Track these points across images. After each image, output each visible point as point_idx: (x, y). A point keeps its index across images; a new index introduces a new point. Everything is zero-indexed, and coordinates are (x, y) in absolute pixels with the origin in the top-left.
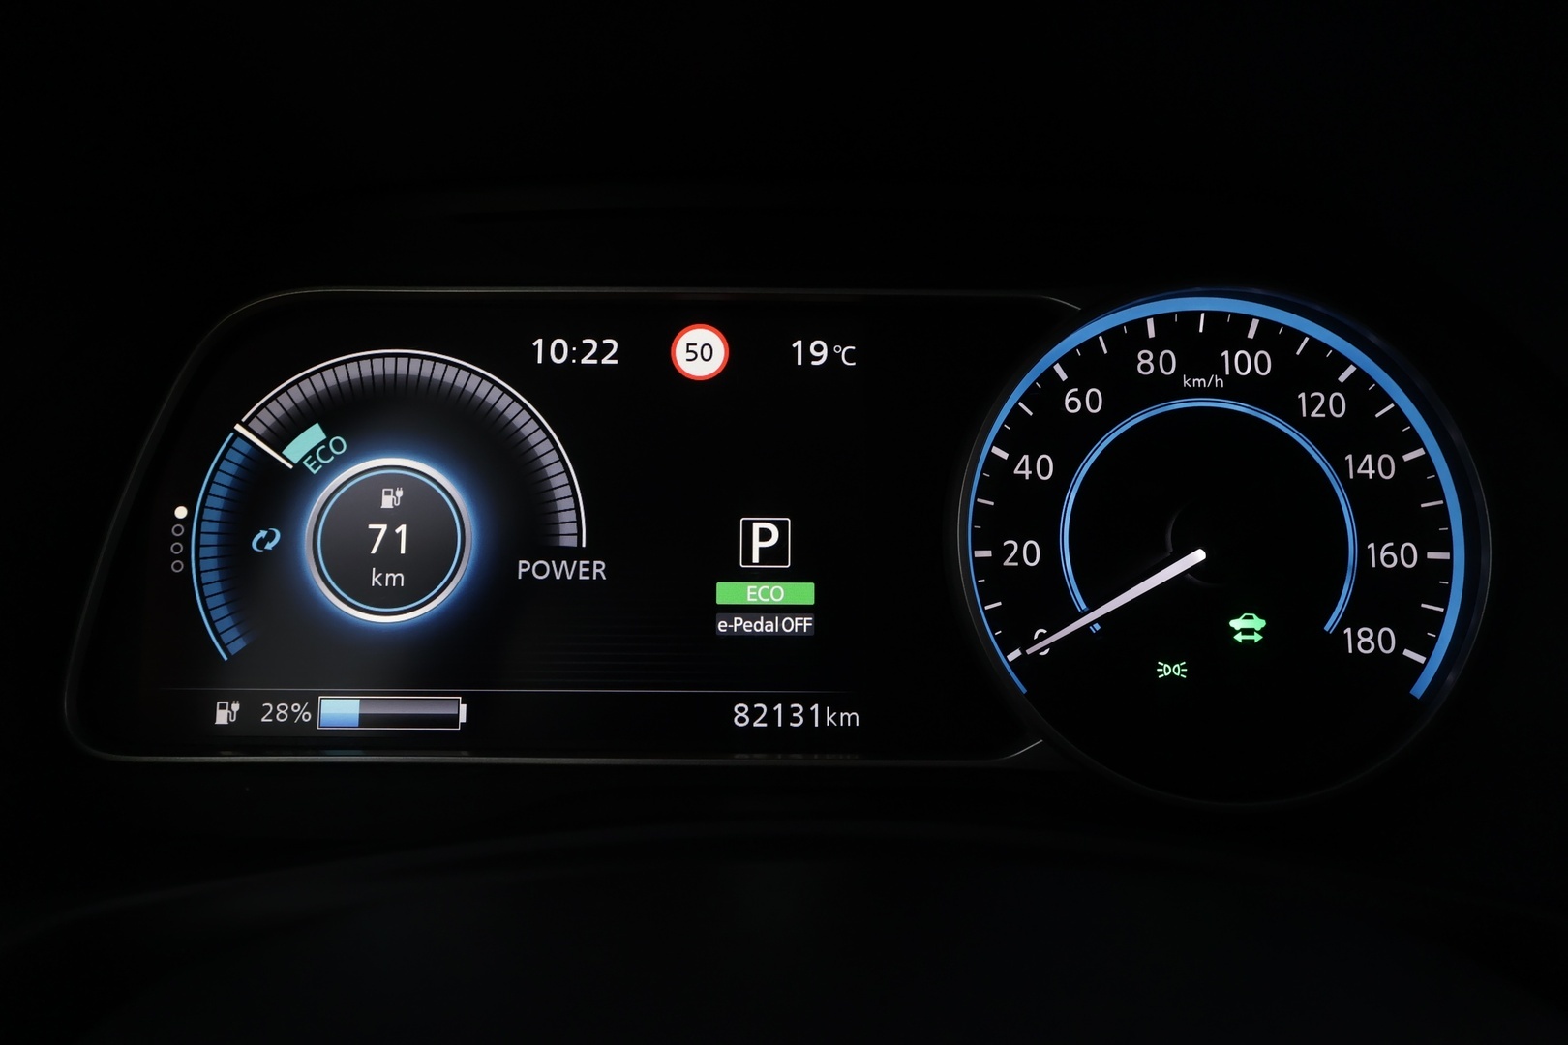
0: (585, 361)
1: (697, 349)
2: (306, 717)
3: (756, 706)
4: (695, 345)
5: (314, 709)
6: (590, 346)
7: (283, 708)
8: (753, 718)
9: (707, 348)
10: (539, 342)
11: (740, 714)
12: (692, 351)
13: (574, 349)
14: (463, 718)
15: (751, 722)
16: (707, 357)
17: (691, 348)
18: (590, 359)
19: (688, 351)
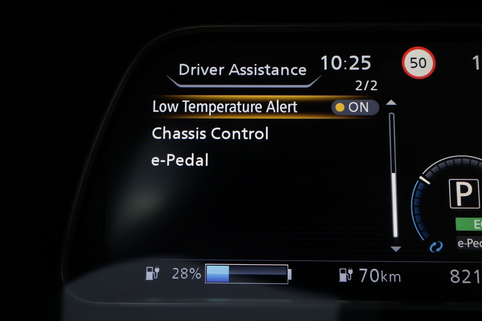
0: (352, 68)
1: (417, 61)
2: (198, 276)
3: (463, 271)
4: (416, 58)
5: (203, 271)
6: (354, 60)
7: (184, 271)
8: (462, 278)
9: (422, 60)
10: (325, 58)
11: (454, 276)
12: (414, 62)
13: (345, 61)
14: (290, 277)
15: (461, 280)
16: (423, 65)
17: (413, 60)
18: (354, 67)
19: (412, 62)
